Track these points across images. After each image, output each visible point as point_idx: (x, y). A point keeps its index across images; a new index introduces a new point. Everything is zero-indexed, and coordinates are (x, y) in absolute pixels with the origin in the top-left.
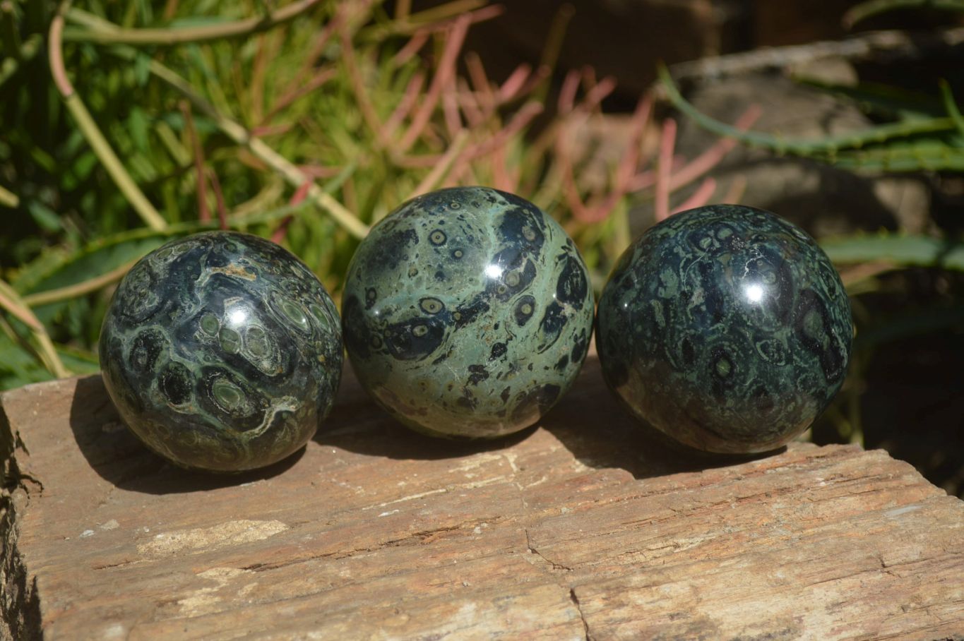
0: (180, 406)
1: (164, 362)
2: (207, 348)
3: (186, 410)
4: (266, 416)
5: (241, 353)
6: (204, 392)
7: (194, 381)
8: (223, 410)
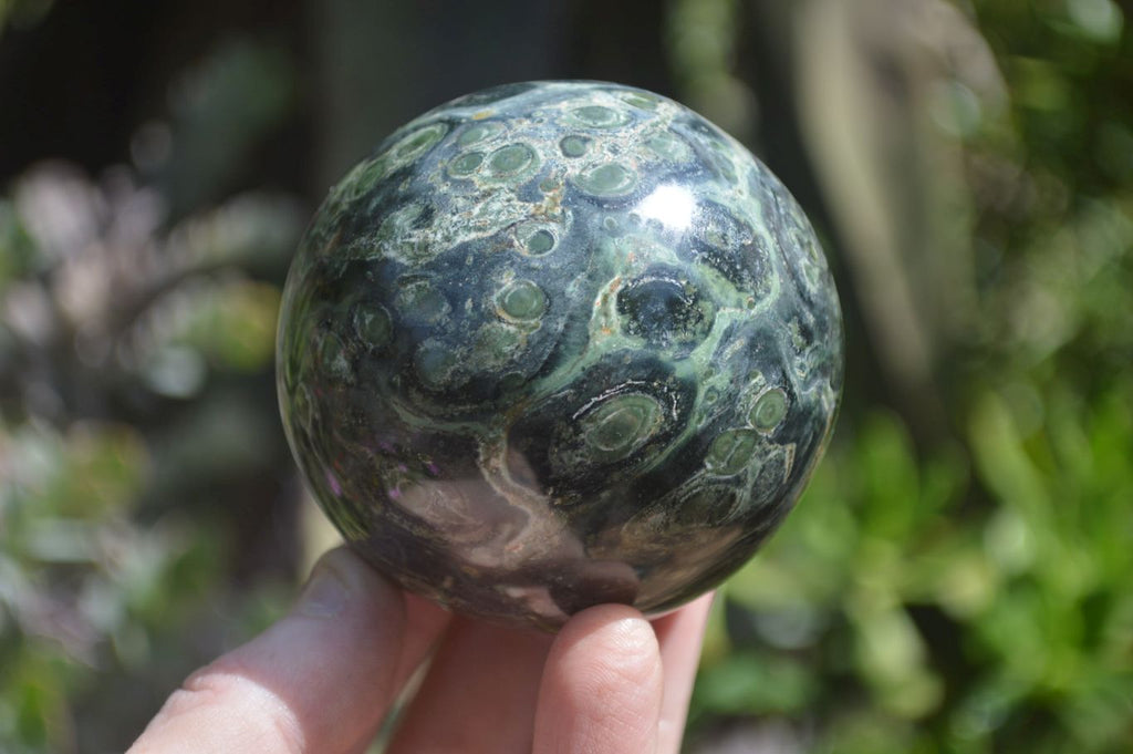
0: (613, 306)
2: (732, 398)
3: (603, 320)
4: (528, 493)
6: (642, 373)
7: (670, 354)
8: (587, 406)
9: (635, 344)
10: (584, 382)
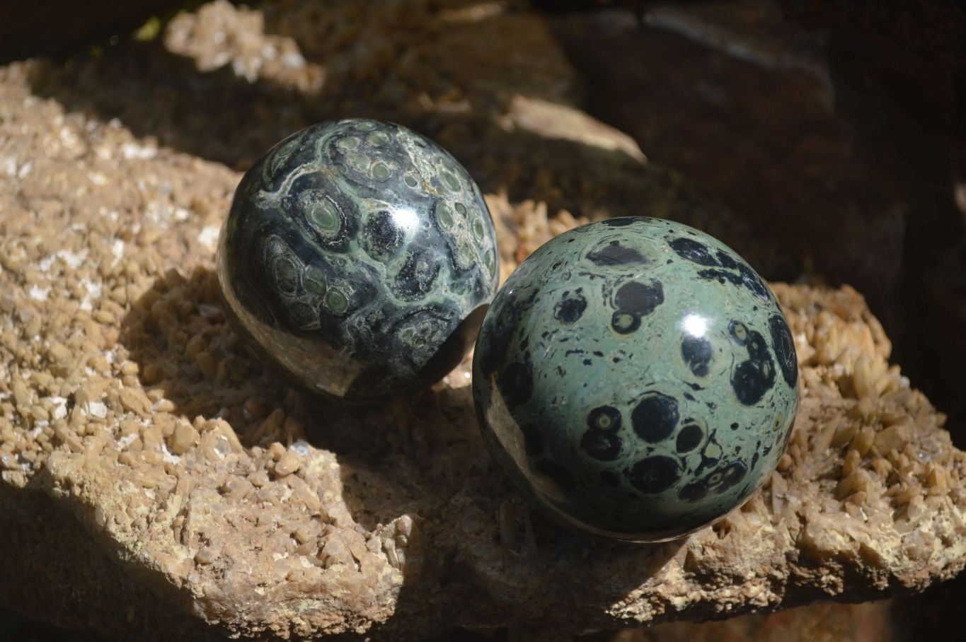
0: (382, 209)
1: (394, 263)
2: (341, 275)
3: (375, 204)
4: (289, 188)
5: (304, 266)
6: (351, 224)
7: (361, 238)
8: (332, 200)
9: (364, 219)
10: (344, 198)
